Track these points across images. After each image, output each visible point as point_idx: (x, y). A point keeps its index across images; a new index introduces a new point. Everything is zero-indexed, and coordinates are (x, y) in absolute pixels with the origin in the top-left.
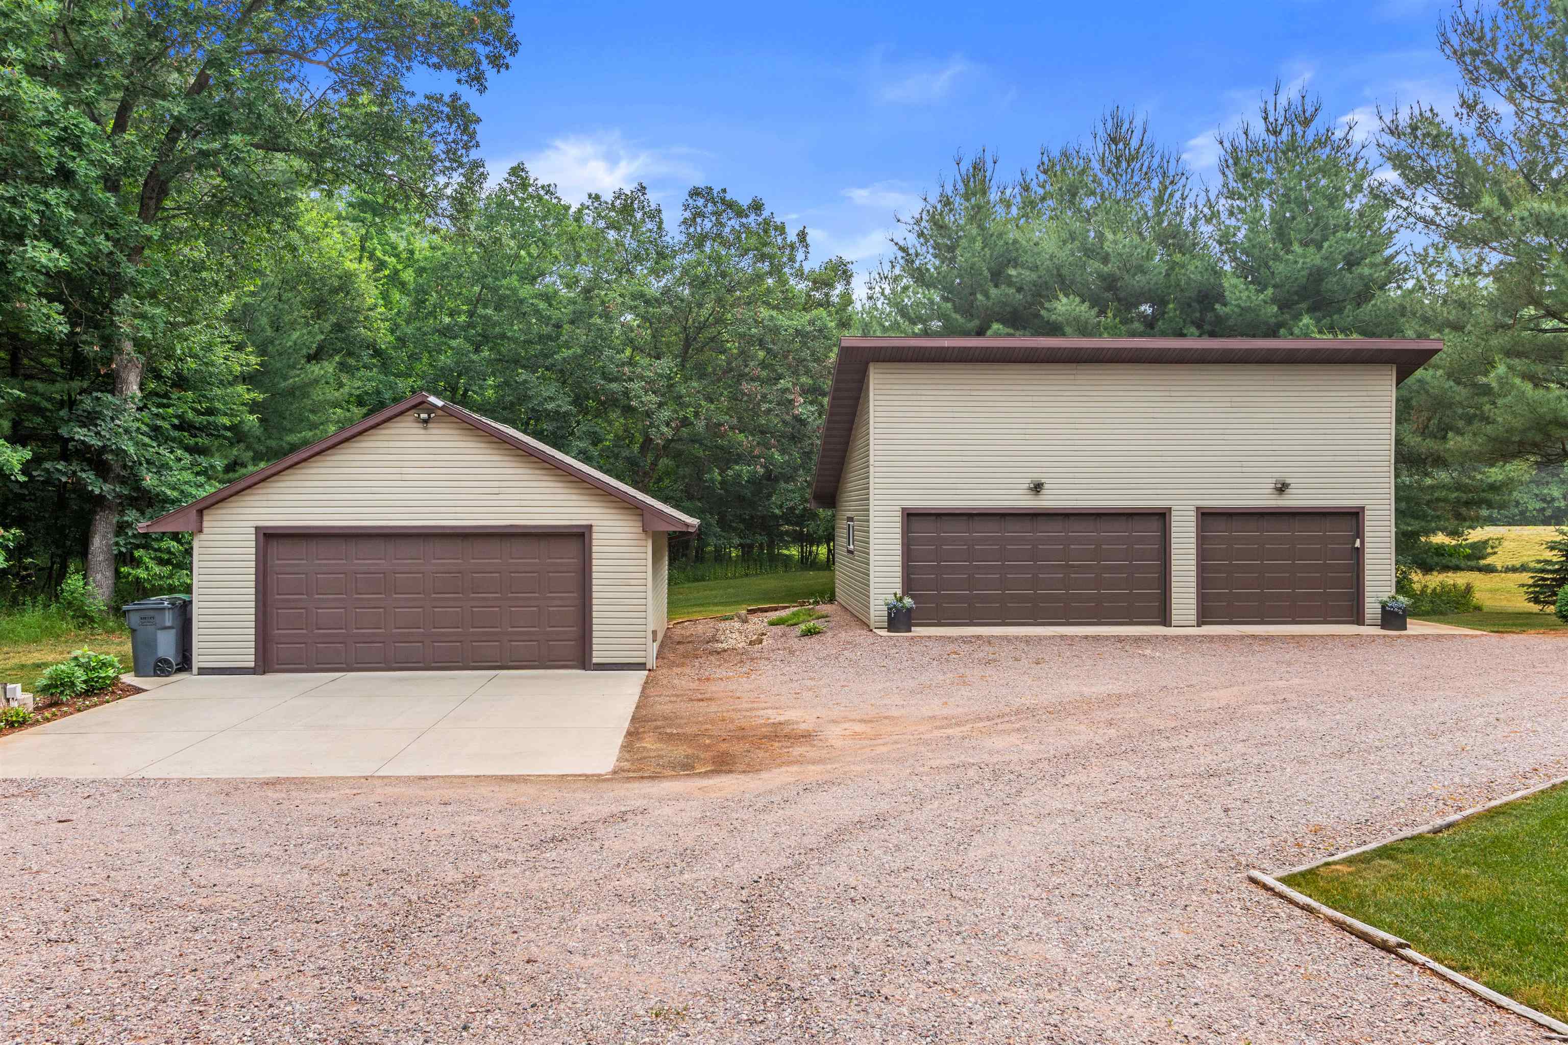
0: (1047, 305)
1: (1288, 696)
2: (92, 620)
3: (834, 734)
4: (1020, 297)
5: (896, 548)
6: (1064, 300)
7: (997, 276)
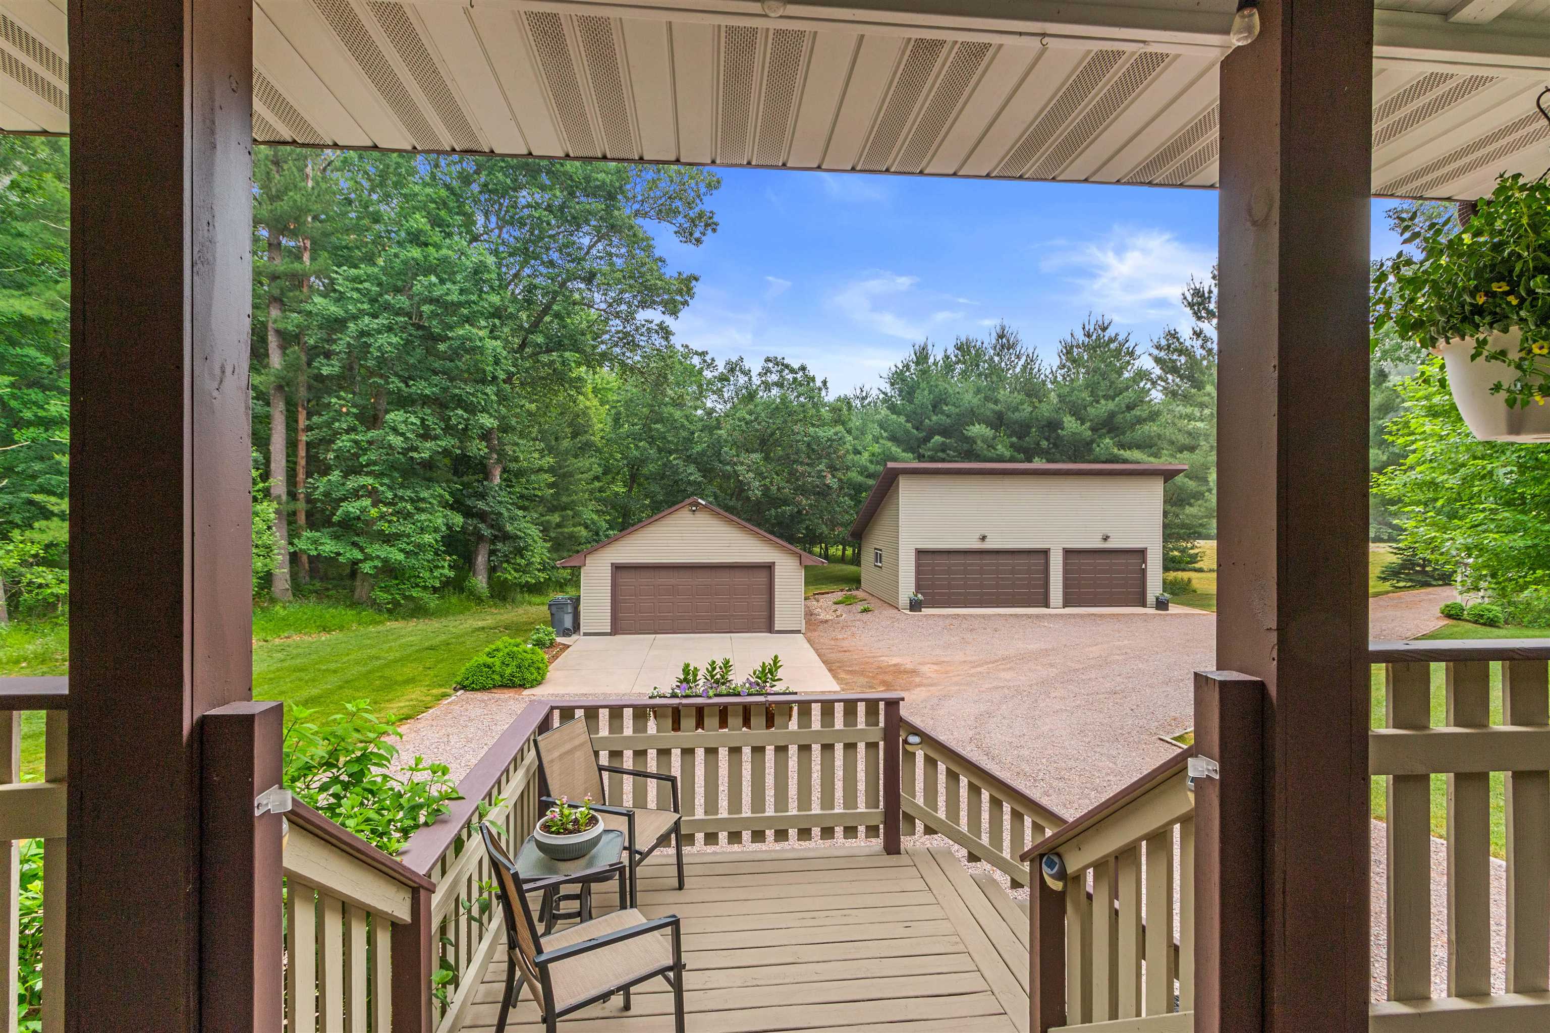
0: (967, 428)
1: (1129, 651)
2: (482, 601)
3: (925, 669)
4: (948, 421)
5: (913, 568)
6: (977, 426)
7: (936, 407)
